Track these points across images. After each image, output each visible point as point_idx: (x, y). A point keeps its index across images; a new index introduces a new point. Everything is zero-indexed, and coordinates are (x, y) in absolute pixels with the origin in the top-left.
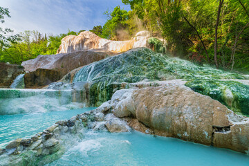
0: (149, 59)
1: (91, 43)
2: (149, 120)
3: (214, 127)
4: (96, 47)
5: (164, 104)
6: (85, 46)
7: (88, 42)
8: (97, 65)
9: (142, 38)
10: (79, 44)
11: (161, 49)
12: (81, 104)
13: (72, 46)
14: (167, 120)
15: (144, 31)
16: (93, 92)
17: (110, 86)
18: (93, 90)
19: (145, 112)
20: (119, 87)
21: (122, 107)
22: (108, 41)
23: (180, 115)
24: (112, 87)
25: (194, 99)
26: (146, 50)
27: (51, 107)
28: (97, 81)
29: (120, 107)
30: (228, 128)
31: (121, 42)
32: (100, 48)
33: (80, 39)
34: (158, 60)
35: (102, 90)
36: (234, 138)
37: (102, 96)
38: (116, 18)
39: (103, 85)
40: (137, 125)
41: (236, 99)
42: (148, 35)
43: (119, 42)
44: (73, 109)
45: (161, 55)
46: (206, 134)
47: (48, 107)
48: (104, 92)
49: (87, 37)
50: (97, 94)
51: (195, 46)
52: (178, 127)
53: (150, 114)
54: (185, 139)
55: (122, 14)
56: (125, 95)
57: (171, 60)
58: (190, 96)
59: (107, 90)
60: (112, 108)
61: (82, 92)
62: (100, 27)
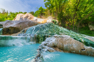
0: (54, 27)
1: (30, 18)
2: (63, 48)
3: (81, 49)
4: (32, 20)
5: (67, 43)
6: (28, 19)
7: (29, 17)
8: (36, 28)
9: (50, 19)
10: (25, 18)
11: (56, 23)
12: (34, 42)
13: (22, 18)
14: (68, 48)
15: (51, 17)
16: (38, 38)
17: (44, 36)
18: (37, 37)
19: (61, 45)
20: (48, 37)
21: (52, 44)
22: (37, 18)
23: (72, 46)
24: (45, 36)
25: (75, 42)
26: (52, 23)
27: (24, 43)
28: (39, 34)
29: (51, 44)
30: (84, 49)
31: (42, 19)
32: (34, 20)
33: (26, 16)
34: (57, 27)
35: (41, 37)
36: (86, 52)
37: (41, 40)
38: (40, 10)
39: (41, 36)
40: (58, 50)
41: (85, 42)
42: (52, 18)
43: (41, 19)
44: (31, 44)
45: (57, 26)
46: (80, 51)
47: (23, 43)
48: (42, 38)
49: (29, 15)
50: (39, 39)
51: (67, 24)
52: (72, 49)
53: (63, 46)
54: (74, 53)
55: (43, 9)
56: (51, 39)
57: (60, 28)
58: (74, 41)
59: (43, 37)
60: (46, 44)
61: (34, 38)
62: (33, 12)
